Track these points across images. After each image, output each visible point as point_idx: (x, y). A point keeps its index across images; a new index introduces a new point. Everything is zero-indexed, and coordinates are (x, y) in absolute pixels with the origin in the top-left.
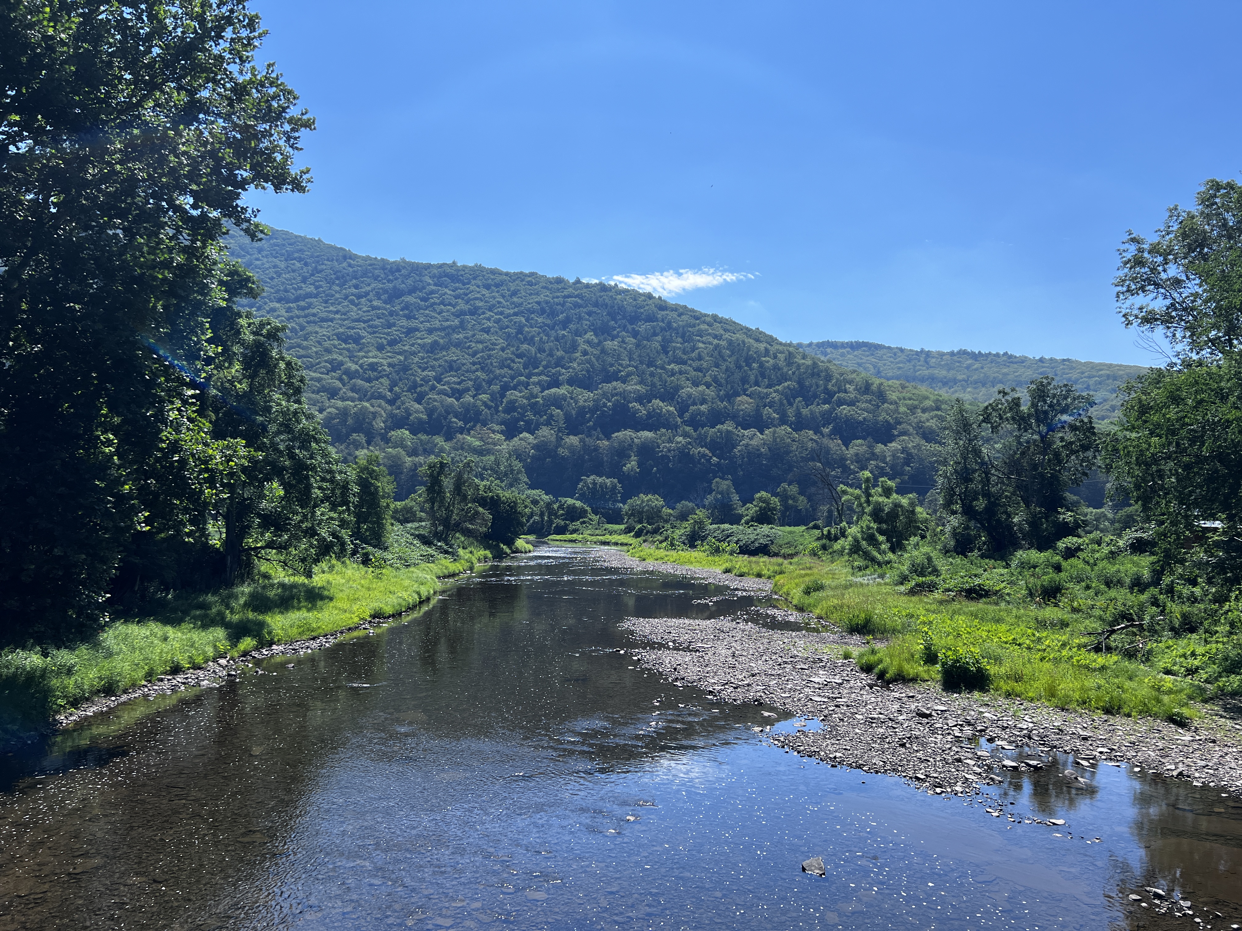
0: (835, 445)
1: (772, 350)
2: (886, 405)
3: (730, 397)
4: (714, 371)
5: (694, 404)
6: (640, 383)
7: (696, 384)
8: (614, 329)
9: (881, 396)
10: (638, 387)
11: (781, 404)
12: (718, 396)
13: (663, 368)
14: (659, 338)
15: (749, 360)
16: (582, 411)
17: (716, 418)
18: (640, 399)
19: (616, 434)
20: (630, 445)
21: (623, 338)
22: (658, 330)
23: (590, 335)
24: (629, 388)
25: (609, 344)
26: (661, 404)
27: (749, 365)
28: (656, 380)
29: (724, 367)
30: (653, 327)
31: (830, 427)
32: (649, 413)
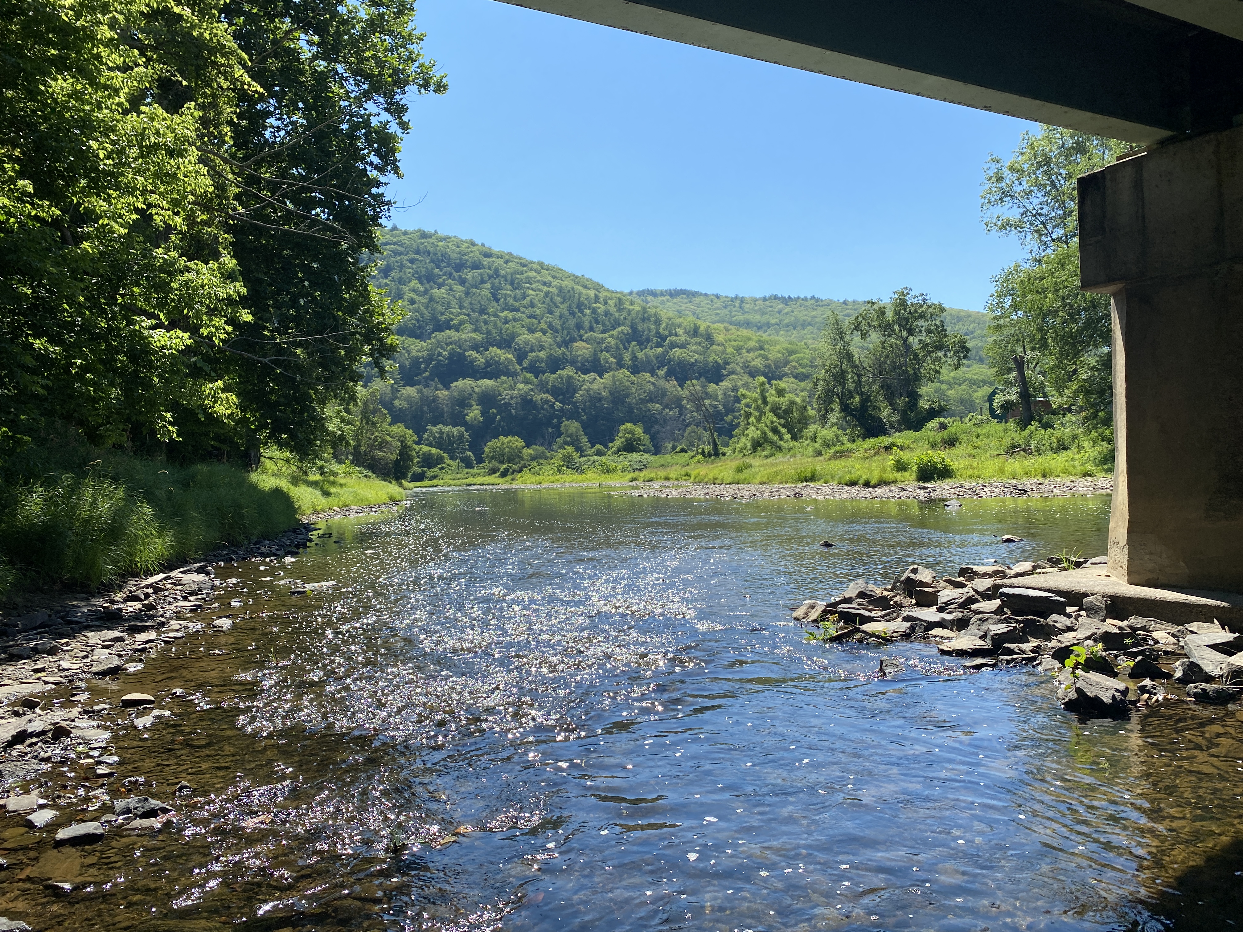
0: (671, 386)
1: (602, 295)
2: (714, 347)
3: (566, 343)
4: (548, 318)
5: (532, 351)
6: (475, 331)
7: (531, 331)
8: (439, 276)
9: (709, 338)
10: (473, 335)
11: (618, 348)
12: (555, 341)
13: (496, 315)
14: (488, 285)
15: (580, 306)
16: (416, 362)
17: (555, 364)
18: (475, 347)
19: (455, 383)
20: (470, 394)
21: (450, 285)
22: (486, 278)
23: (414, 283)
24: (463, 336)
25: (437, 293)
26: (499, 351)
27: (581, 311)
28: (491, 327)
29: (558, 314)
30: (481, 275)
31: (665, 369)
32: (487, 361)
